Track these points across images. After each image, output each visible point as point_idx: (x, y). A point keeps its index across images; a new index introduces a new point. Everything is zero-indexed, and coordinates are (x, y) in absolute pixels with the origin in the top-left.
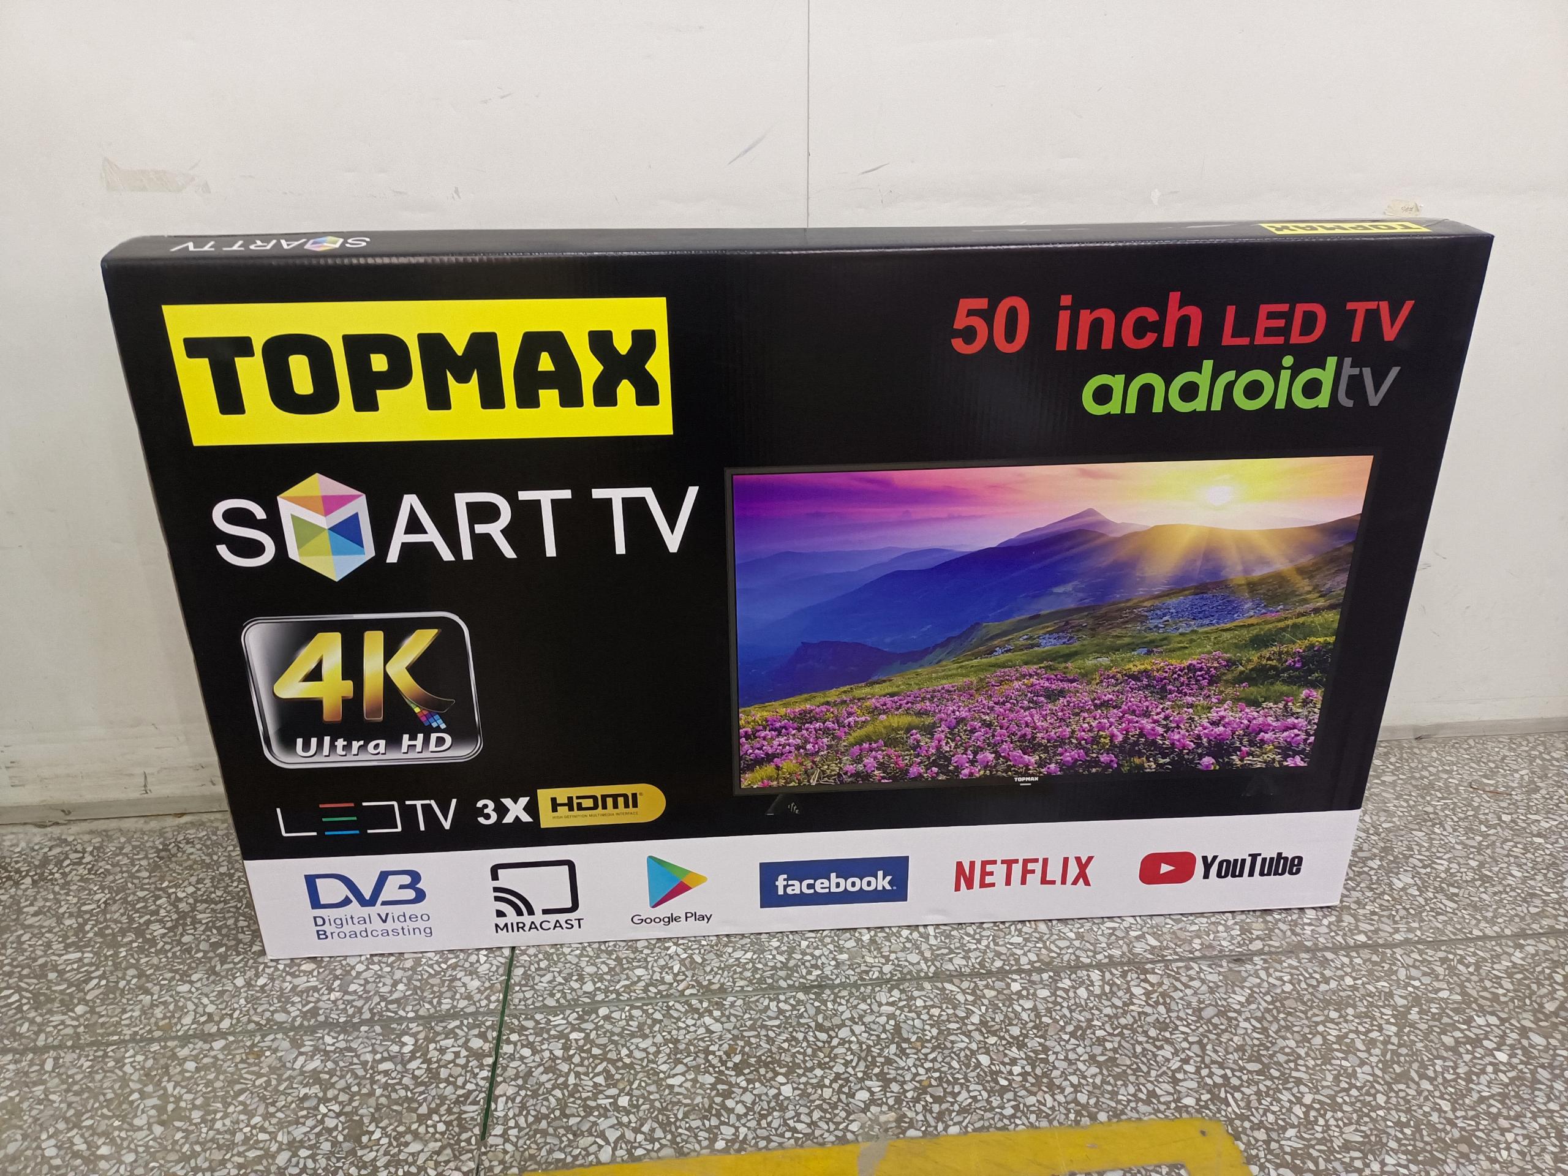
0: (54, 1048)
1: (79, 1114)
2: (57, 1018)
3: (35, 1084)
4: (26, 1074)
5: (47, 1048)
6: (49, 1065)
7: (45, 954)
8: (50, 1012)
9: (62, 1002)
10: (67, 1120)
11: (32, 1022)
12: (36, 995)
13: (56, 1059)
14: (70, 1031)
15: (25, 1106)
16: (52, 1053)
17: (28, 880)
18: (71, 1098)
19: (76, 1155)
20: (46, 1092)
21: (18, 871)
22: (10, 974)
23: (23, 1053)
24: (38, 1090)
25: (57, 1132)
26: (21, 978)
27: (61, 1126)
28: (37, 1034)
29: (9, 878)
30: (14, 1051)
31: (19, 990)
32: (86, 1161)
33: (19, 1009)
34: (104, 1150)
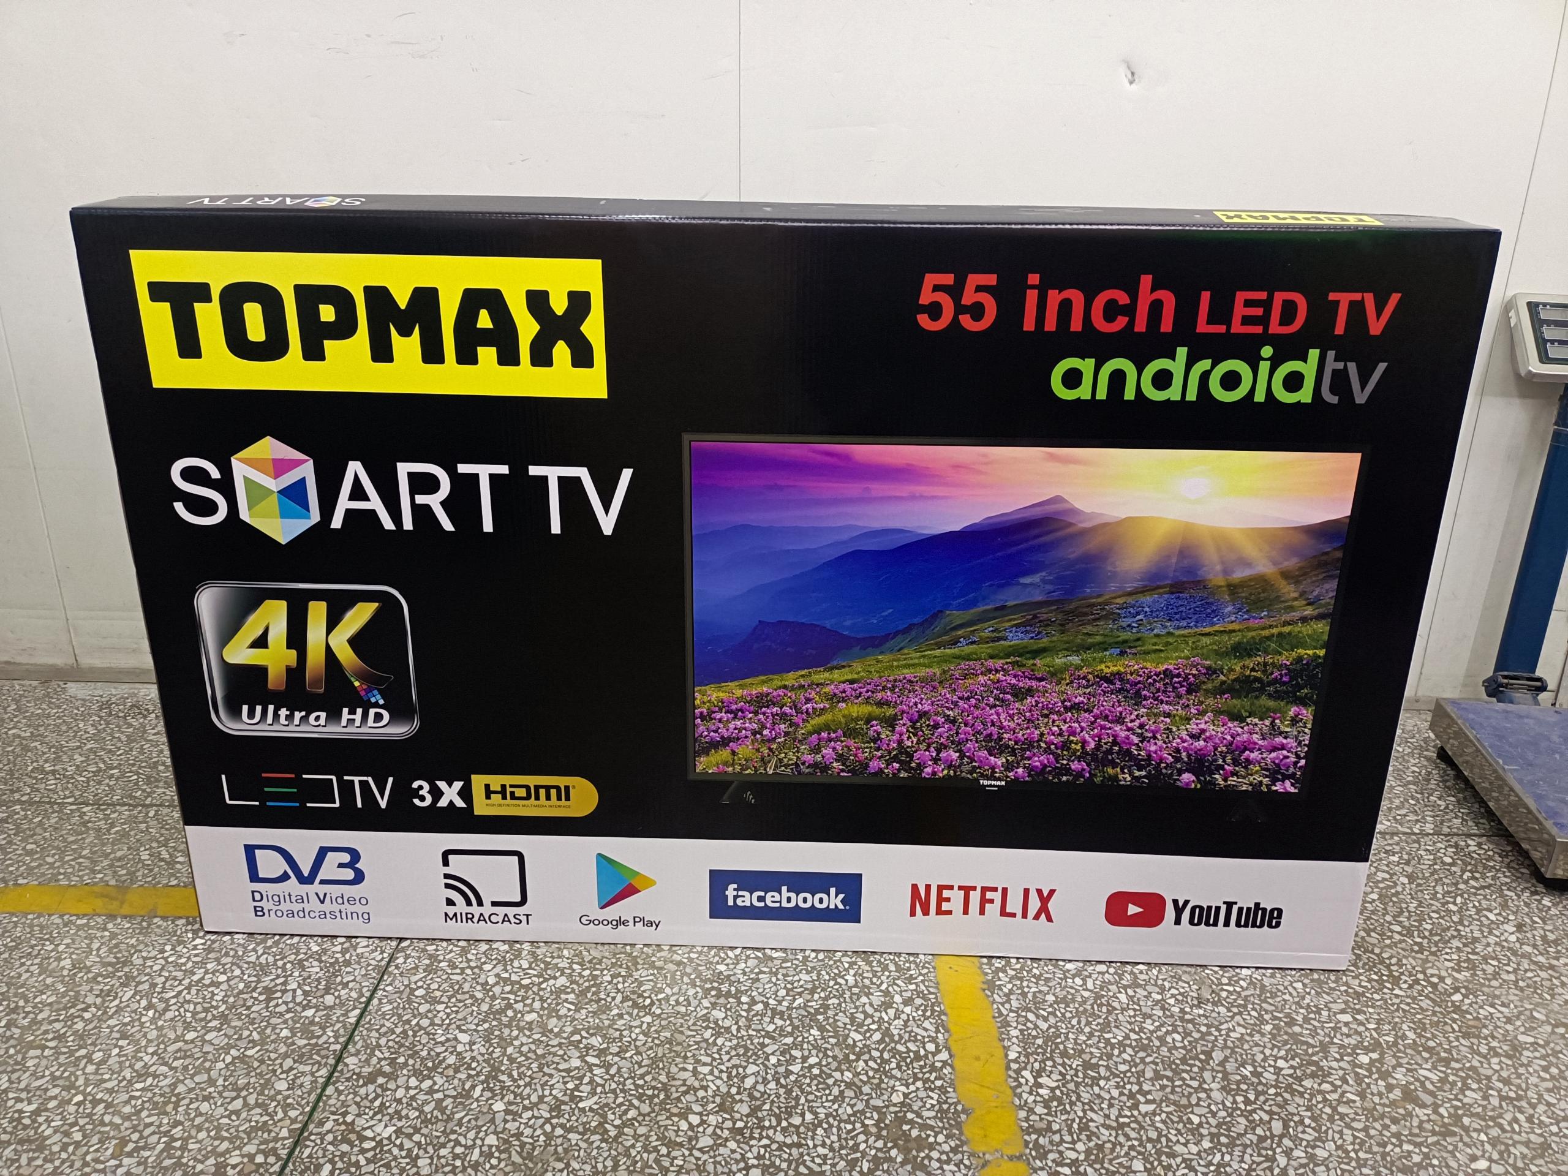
0: (156, 805)
1: (167, 840)
2: (160, 791)
3: (140, 823)
4: (136, 817)
5: (151, 805)
6: (151, 814)
7: (158, 756)
8: (157, 787)
9: (165, 782)
10: (158, 842)
11: (144, 791)
12: (149, 777)
13: (157, 811)
14: (168, 798)
15: (132, 833)
16: (155, 808)
17: (153, 715)
18: (163, 831)
19: (162, 860)
20: (148, 827)
21: (147, 710)
22: (133, 765)
23: (135, 806)
24: (143, 826)
25: (151, 848)
26: (140, 767)
27: (154, 845)
28: (146, 797)
29: (140, 713)
30: (130, 805)
31: (138, 774)
32: (167, 863)
33: (137, 784)
34: (181, 859)
